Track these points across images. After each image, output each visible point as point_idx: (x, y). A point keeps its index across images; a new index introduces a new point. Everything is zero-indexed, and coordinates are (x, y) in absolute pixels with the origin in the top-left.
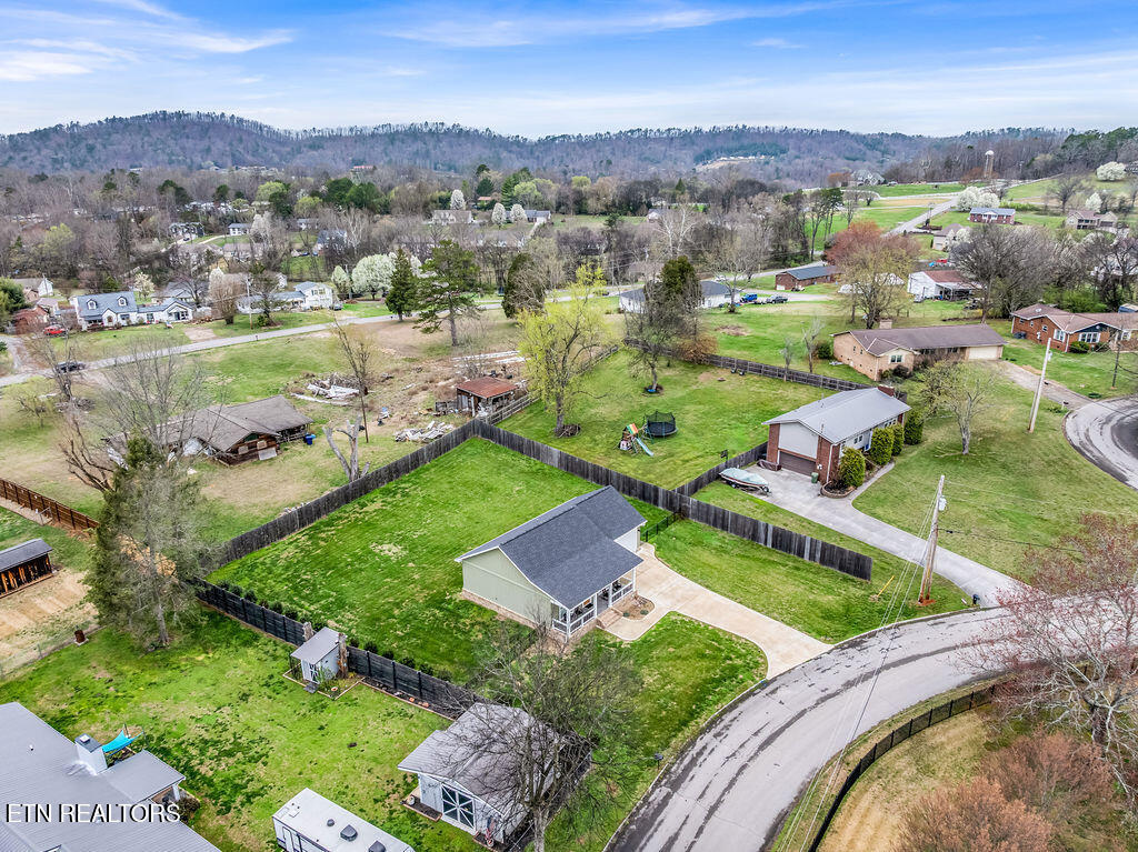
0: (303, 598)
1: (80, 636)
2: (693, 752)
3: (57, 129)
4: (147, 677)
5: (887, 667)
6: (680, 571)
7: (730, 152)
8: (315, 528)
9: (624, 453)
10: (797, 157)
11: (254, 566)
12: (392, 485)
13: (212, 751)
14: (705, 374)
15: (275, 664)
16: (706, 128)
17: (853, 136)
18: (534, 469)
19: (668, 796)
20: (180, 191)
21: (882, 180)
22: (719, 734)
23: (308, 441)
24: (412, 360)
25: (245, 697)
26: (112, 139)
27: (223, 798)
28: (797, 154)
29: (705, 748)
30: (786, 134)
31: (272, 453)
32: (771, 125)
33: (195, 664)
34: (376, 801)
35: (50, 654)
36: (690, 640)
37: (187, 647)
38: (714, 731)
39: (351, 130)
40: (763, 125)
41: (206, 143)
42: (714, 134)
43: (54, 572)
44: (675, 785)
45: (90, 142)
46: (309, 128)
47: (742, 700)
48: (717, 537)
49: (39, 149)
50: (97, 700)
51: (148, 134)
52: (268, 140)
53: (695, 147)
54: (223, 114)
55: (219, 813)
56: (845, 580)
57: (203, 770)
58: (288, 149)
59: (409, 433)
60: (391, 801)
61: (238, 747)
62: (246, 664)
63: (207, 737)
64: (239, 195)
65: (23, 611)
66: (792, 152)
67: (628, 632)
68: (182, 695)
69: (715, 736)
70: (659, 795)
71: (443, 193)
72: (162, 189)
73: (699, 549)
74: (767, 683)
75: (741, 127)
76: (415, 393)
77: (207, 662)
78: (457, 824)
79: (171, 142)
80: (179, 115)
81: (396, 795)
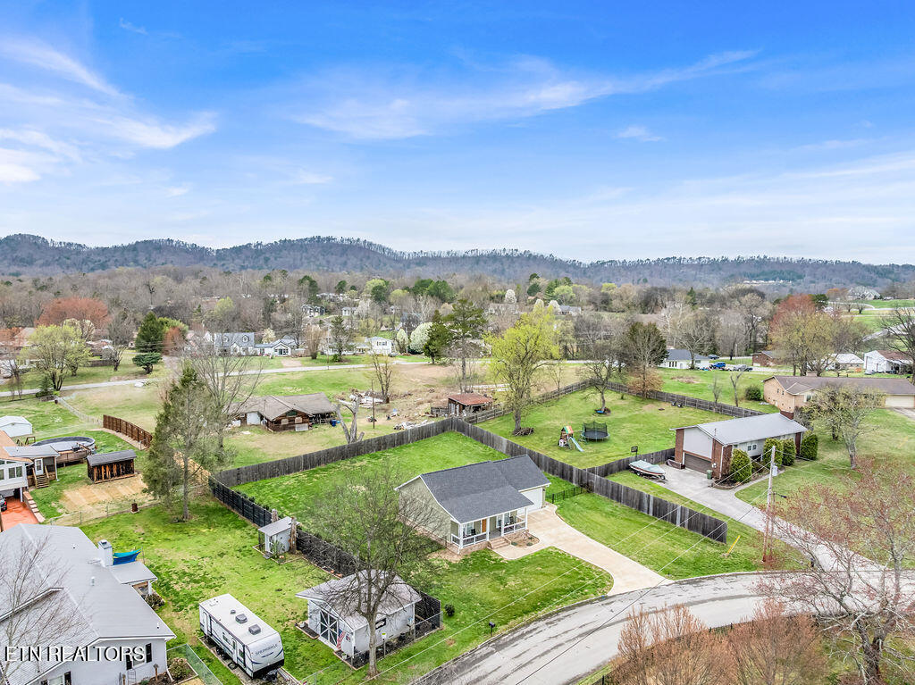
0: (287, 508)
1: (135, 507)
2: (525, 630)
3: (247, 247)
4: (166, 536)
5: (713, 600)
6: (571, 523)
7: (752, 277)
8: (315, 471)
9: (561, 448)
10: (812, 282)
11: (264, 487)
12: (379, 453)
13: (186, 579)
14: (650, 405)
15: (250, 540)
16: (732, 258)
17: (864, 266)
18: (488, 453)
19: (492, 653)
20: (313, 283)
21: (878, 295)
22: (551, 623)
23: (333, 424)
24: (430, 386)
25: (222, 555)
26: (282, 254)
27: (181, 603)
28: (813, 279)
29: (535, 629)
30: (803, 264)
31: (305, 427)
32: (789, 257)
33: (198, 533)
34: (279, 621)
35: (114, 515)
36: (557, 565)
37: (200, 523)
38: (547, 621)
39: (448, 253)
40: (781, 256)
41: (344, 259)
42: (739, 263)
43: (136, 473)
44: (499, 648)
45: (267, 256)
46: (418, 251)
47: (579, 605)
48: (610, 506)
49: (233, 260)
50: (130, 543)
51: (306, 251)
52: (389, 258)
53: (722, 273)
54: (359, 239)
55: (174, 610)
56: (705, 541)
57: (175, 587)
58: (402, 265)
59: (404, 424)
60: (289, 623)
61: (204, 578)
62: (233, 537)
63: (187, 571)
64: (353, 288)
65: (108, 491)
66: (807, 278)
67: (508, 553)
68: (182, 547)
69: (547, 624)
70: (485, 651)
71: (501, 293)
72: (301, 282)
73: (593, 513)
74: (607, 598)
75: (762, 257)
76: (421, 403)
77: (207, 533)
78: (327, 642)
79: (321, 257)
80: (329, 239)
81: (294, 621)
